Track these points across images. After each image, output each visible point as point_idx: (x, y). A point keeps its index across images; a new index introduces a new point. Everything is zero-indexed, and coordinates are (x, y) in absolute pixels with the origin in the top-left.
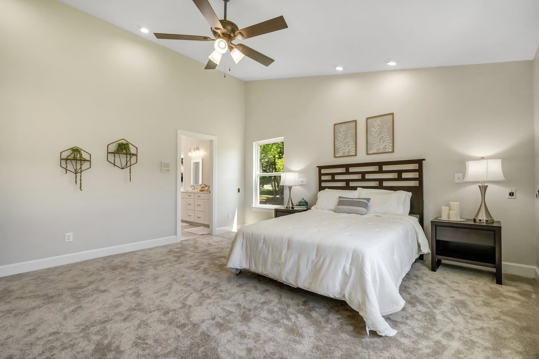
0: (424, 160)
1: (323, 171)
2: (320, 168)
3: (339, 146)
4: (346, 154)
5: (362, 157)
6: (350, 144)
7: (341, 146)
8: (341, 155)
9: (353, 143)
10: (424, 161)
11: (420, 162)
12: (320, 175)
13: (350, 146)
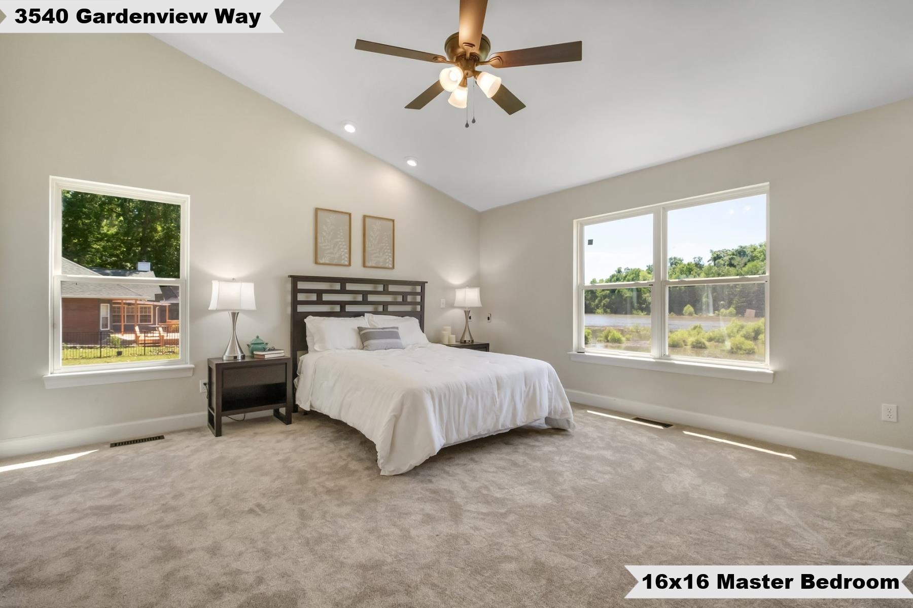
0: (427, 282)
1: (301, 285)
2: (295, 279)
3: (324, 246)
4: (335, 262)
5: (356, 270)
6: (341, 246)
7: (327, 247)
8: (327, 262)
9: (345, 247)
10: (426, 284)
11: (423, 284)
12: (295, 291)
13: (342, 250)
